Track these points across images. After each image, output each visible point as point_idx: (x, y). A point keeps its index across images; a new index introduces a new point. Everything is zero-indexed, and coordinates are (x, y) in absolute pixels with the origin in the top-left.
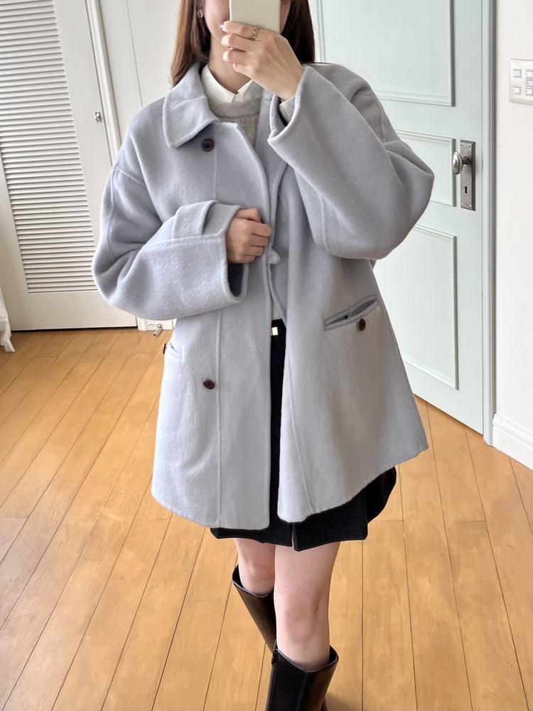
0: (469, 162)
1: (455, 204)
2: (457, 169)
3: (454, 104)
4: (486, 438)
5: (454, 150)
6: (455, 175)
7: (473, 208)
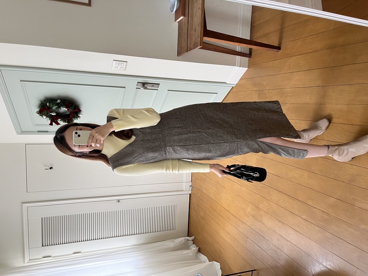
0: (144, 84)
1: (157, 90)
2: (146, 88)
3: (125, 87)
4: (234, 86)
5: (139, 88)
6: (147, 89)
7: (159, 84)
